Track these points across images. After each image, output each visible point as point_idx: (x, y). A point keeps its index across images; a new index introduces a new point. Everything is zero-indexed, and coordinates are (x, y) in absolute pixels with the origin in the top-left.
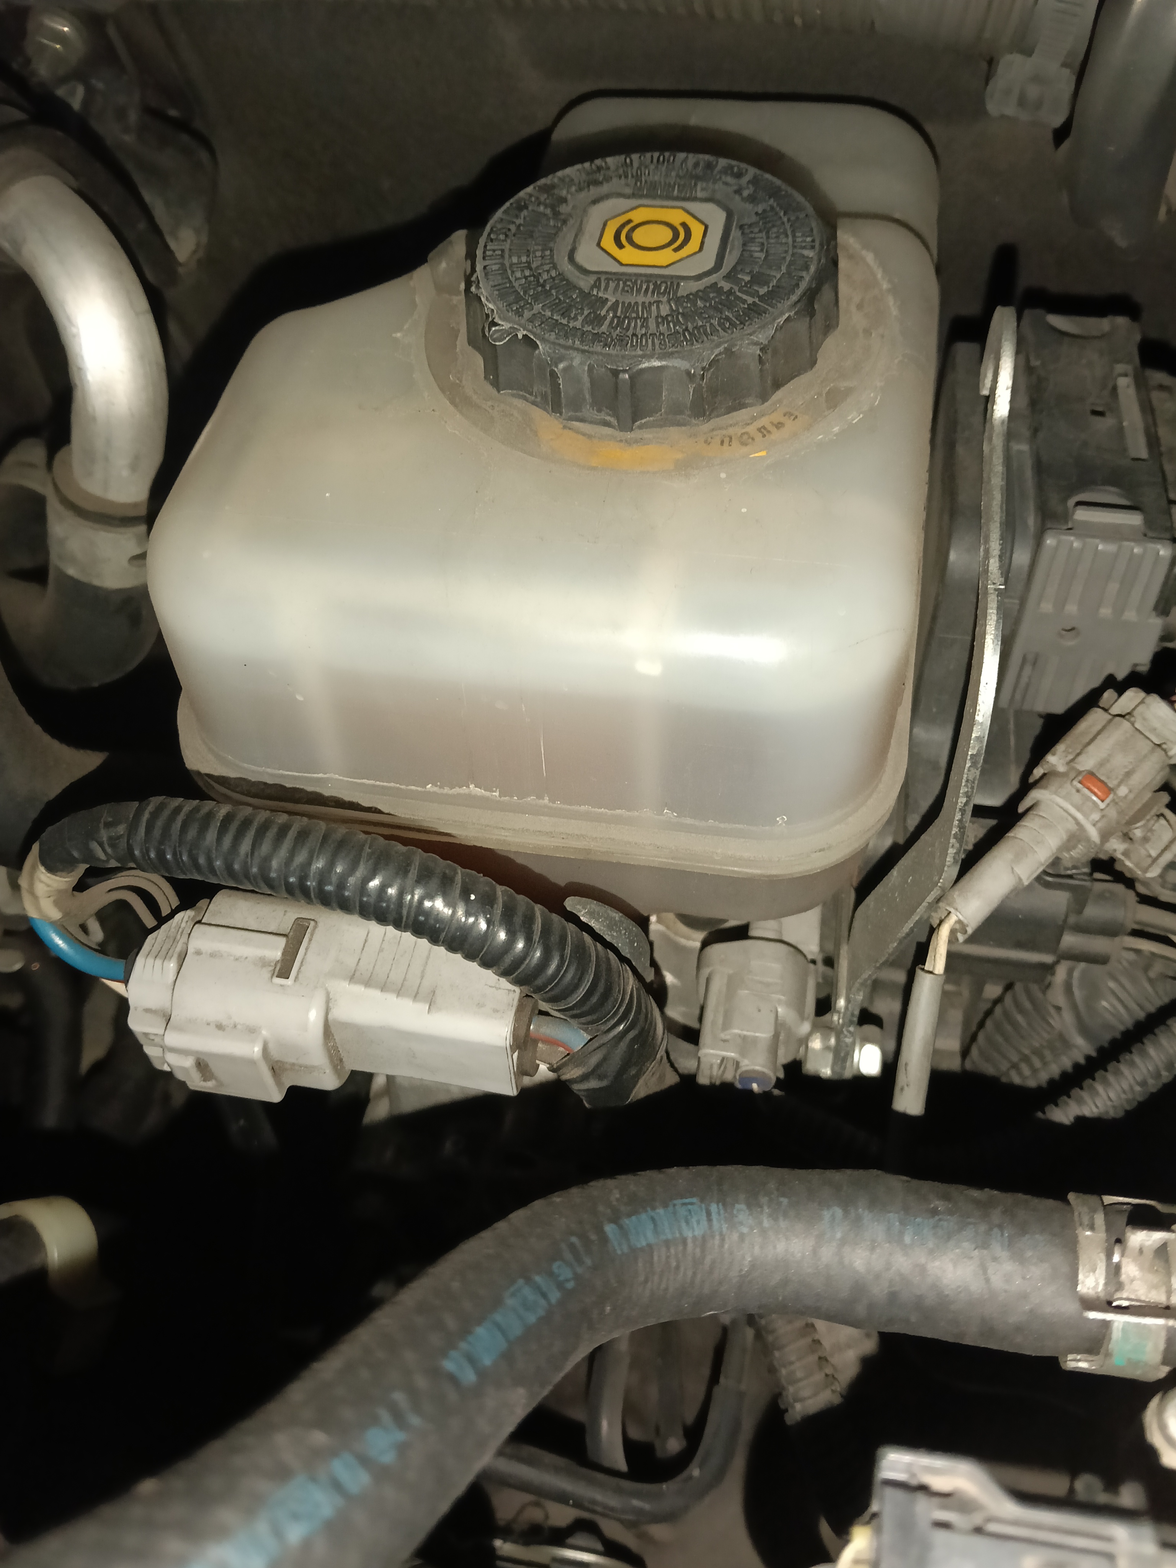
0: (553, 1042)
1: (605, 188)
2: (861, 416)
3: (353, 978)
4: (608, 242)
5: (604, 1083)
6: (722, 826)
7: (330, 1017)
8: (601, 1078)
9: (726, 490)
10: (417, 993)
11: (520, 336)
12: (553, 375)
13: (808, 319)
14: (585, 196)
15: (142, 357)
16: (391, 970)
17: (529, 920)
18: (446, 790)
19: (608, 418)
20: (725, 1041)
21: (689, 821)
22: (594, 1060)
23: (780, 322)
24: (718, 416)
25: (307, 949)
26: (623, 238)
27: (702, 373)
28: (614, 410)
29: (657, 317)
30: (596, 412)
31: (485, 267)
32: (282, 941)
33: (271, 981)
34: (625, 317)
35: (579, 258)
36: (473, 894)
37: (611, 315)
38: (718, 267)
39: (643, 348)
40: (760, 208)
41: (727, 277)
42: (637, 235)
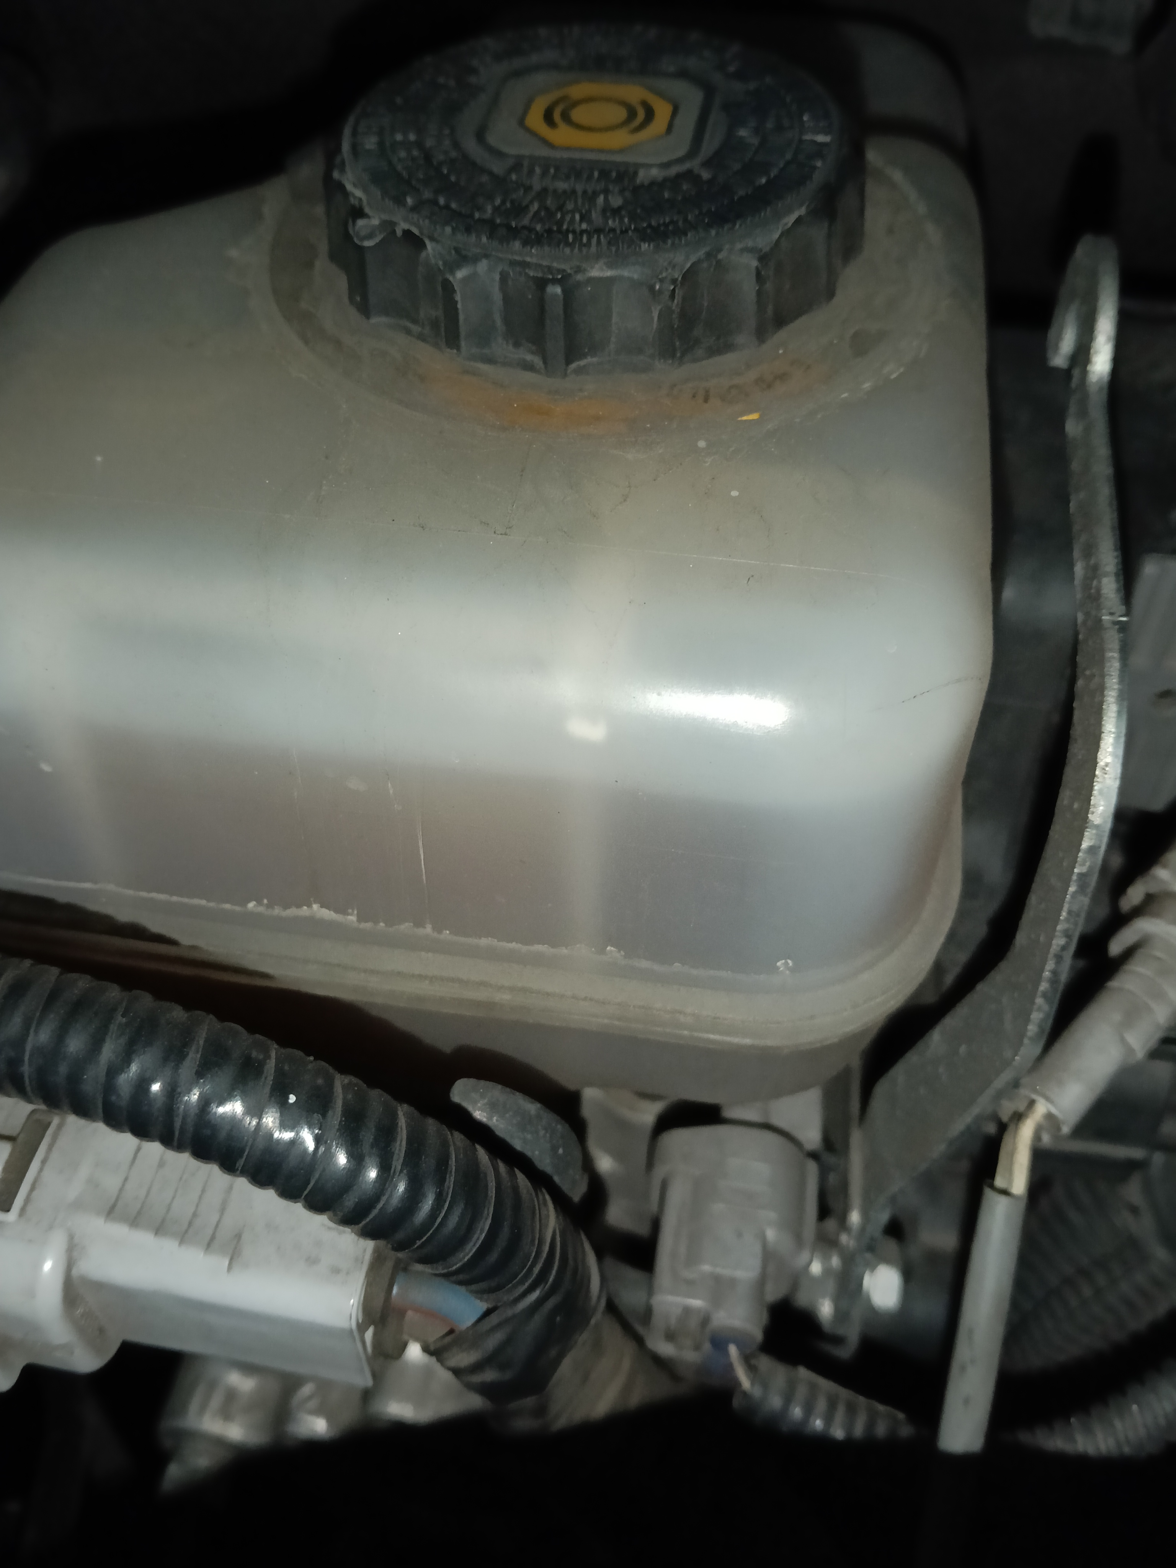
0: (428, 1313)
1: (533, 59)
2: (902, 370)
3: (112, 1212)
4: (535, 119)
5: (508, 1375)
6: (695, 972)
7: (75, 1272)
8: (502, 1367)
9: (707, 465)
10: (213, 1238)
11: (399, 233)
12: (448, 288)
13: (826, 225)
14: (503, 67)
16: (173, 1198)
17: (386, 1134)
18: (277, 911)
19: (529, 357)
20: (691, 1282)
21: (644, 964)
22: (492, 1342)
23: (786, 224)
24: (695, 360)
25: (44, 1162)
26: (557, 115)
27: (672, 287)
28: (538, 342)
29: (604, 211)
30: (511, 347)
31: (356, 147)
32: (6, 1148)
34: (558, 209)
35: (492, 139)
36: (293, 1094)
37: (536, 206)
38: (693, 153)
39: (584, 250)
40: (752, 86)
41: (707, 164)
42: (577, 115)
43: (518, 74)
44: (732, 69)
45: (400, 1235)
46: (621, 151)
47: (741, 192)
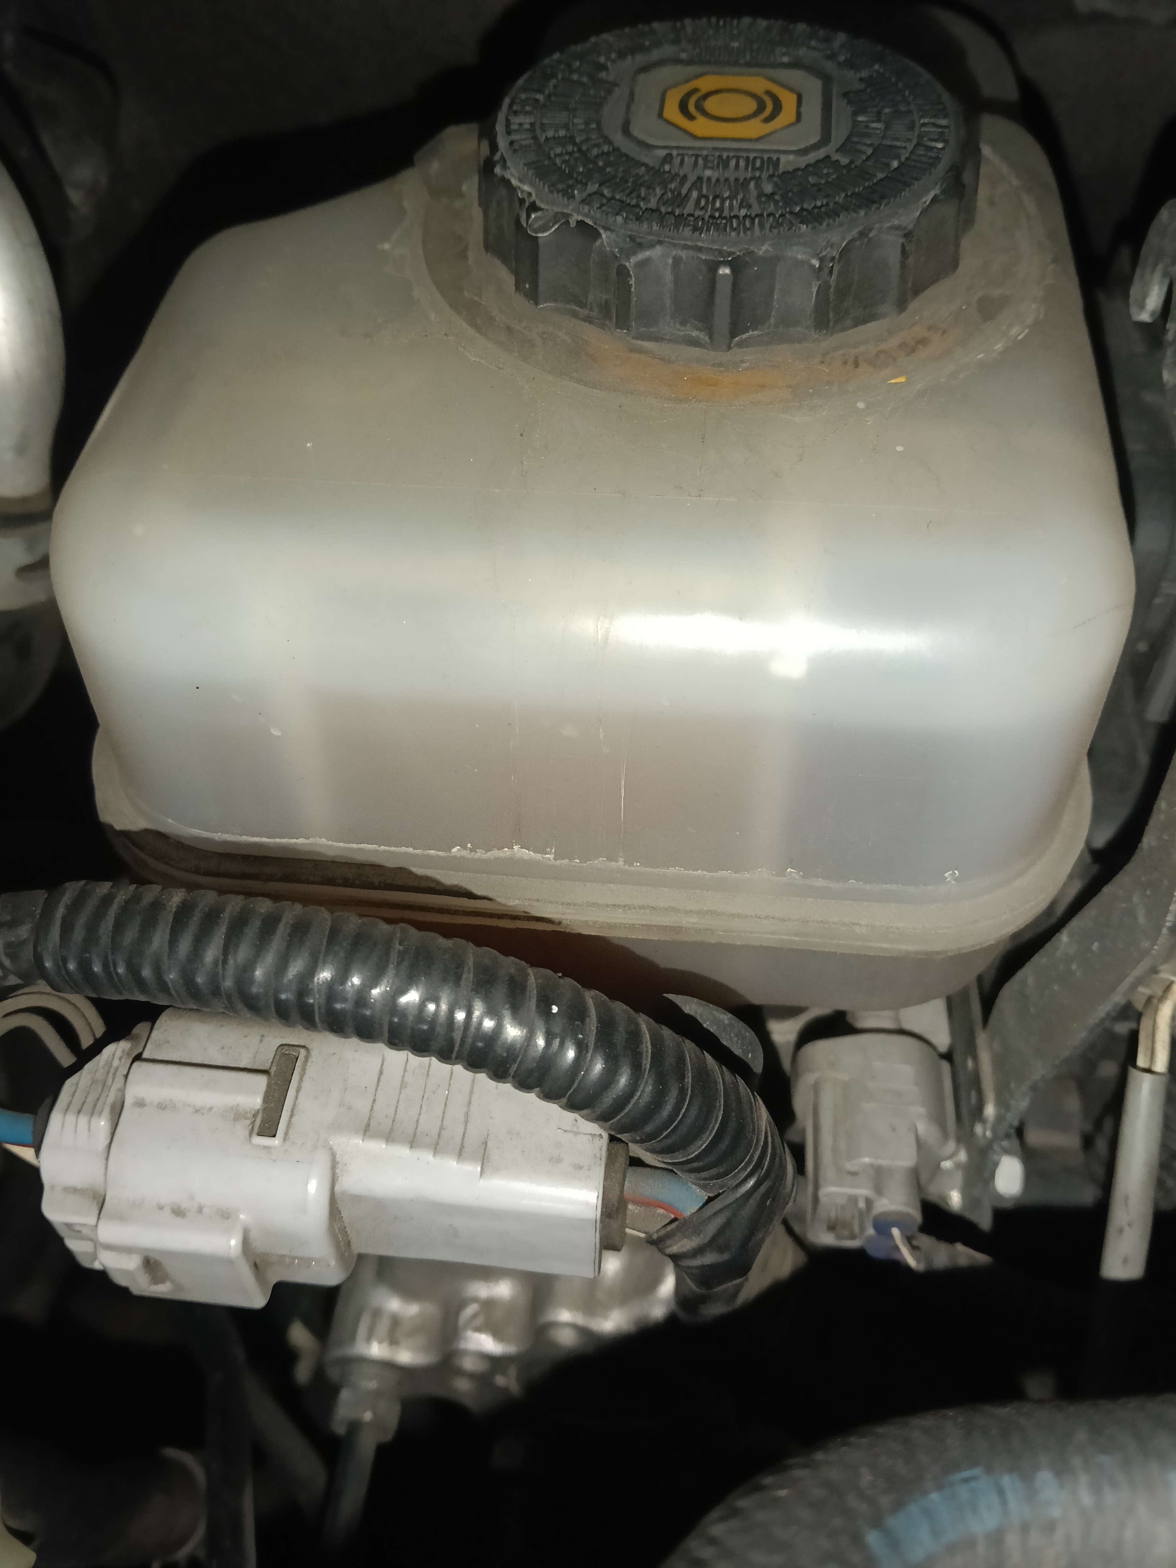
0: (648, 1204)
1: (656, 54)
2: (1026, 331)
3: (367, 1131)
4: (672, 111)
5: (726, 1256)
6: (868, 887)
7: (338, 1188)
8: (721, 1250)
9: (869, 423)
10: (462, 1147)
11: (573, 224)
12: (623, 272)
14: (629, 63)
15: (31, 302)
16: (420, 1114)
18: (480, 854)
19: (695, 334)
20: (853, 1174)
21: (820, 882)
22: (712, 1228)
23: (925, 202)
24: (844, 330)
25: (298, 1090)
26: (691, 107)
27: (831, 265)
28: (706, 320)
29: (759, 197)
30: (678, 326)
31: (512, 143)
32: (262, 1081)
33: (250, 1141)
34: (716, 197)
35: (636, 132)
36: (555, 1005)
37: (695, 194)
38: (826, 139)
39: (749, 233)
40: (864, 74)
41: (841, 149)
42: (710, 105)
43: (645, 69)
44: (842, 58)
45: (649, 1128)
46: (759, 139)
47: (880, 176)
